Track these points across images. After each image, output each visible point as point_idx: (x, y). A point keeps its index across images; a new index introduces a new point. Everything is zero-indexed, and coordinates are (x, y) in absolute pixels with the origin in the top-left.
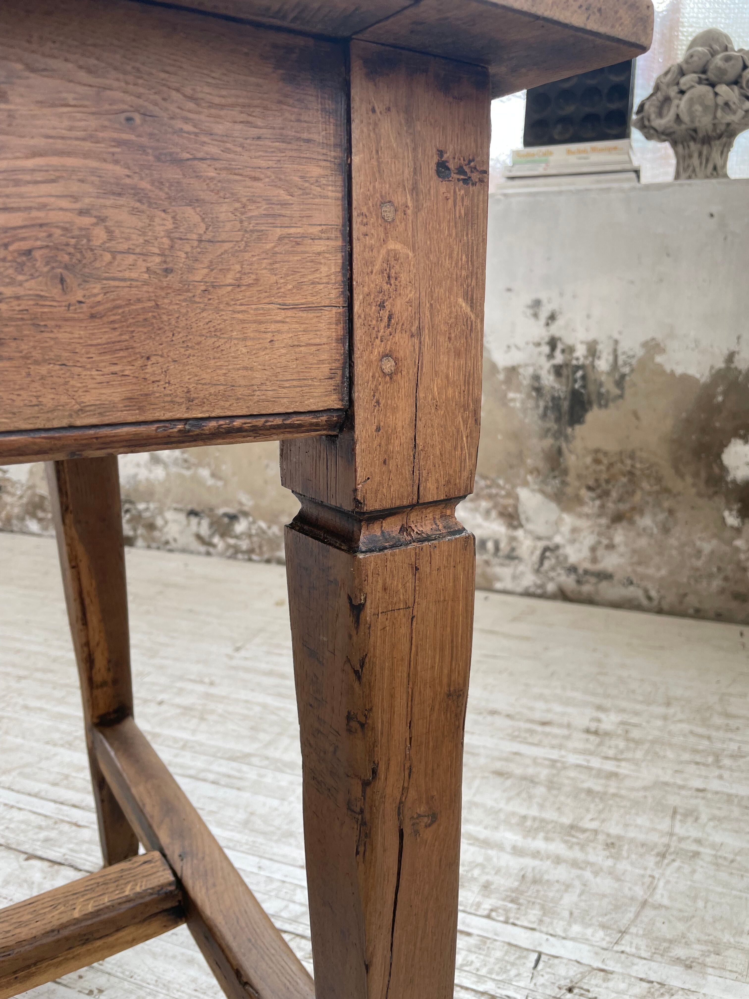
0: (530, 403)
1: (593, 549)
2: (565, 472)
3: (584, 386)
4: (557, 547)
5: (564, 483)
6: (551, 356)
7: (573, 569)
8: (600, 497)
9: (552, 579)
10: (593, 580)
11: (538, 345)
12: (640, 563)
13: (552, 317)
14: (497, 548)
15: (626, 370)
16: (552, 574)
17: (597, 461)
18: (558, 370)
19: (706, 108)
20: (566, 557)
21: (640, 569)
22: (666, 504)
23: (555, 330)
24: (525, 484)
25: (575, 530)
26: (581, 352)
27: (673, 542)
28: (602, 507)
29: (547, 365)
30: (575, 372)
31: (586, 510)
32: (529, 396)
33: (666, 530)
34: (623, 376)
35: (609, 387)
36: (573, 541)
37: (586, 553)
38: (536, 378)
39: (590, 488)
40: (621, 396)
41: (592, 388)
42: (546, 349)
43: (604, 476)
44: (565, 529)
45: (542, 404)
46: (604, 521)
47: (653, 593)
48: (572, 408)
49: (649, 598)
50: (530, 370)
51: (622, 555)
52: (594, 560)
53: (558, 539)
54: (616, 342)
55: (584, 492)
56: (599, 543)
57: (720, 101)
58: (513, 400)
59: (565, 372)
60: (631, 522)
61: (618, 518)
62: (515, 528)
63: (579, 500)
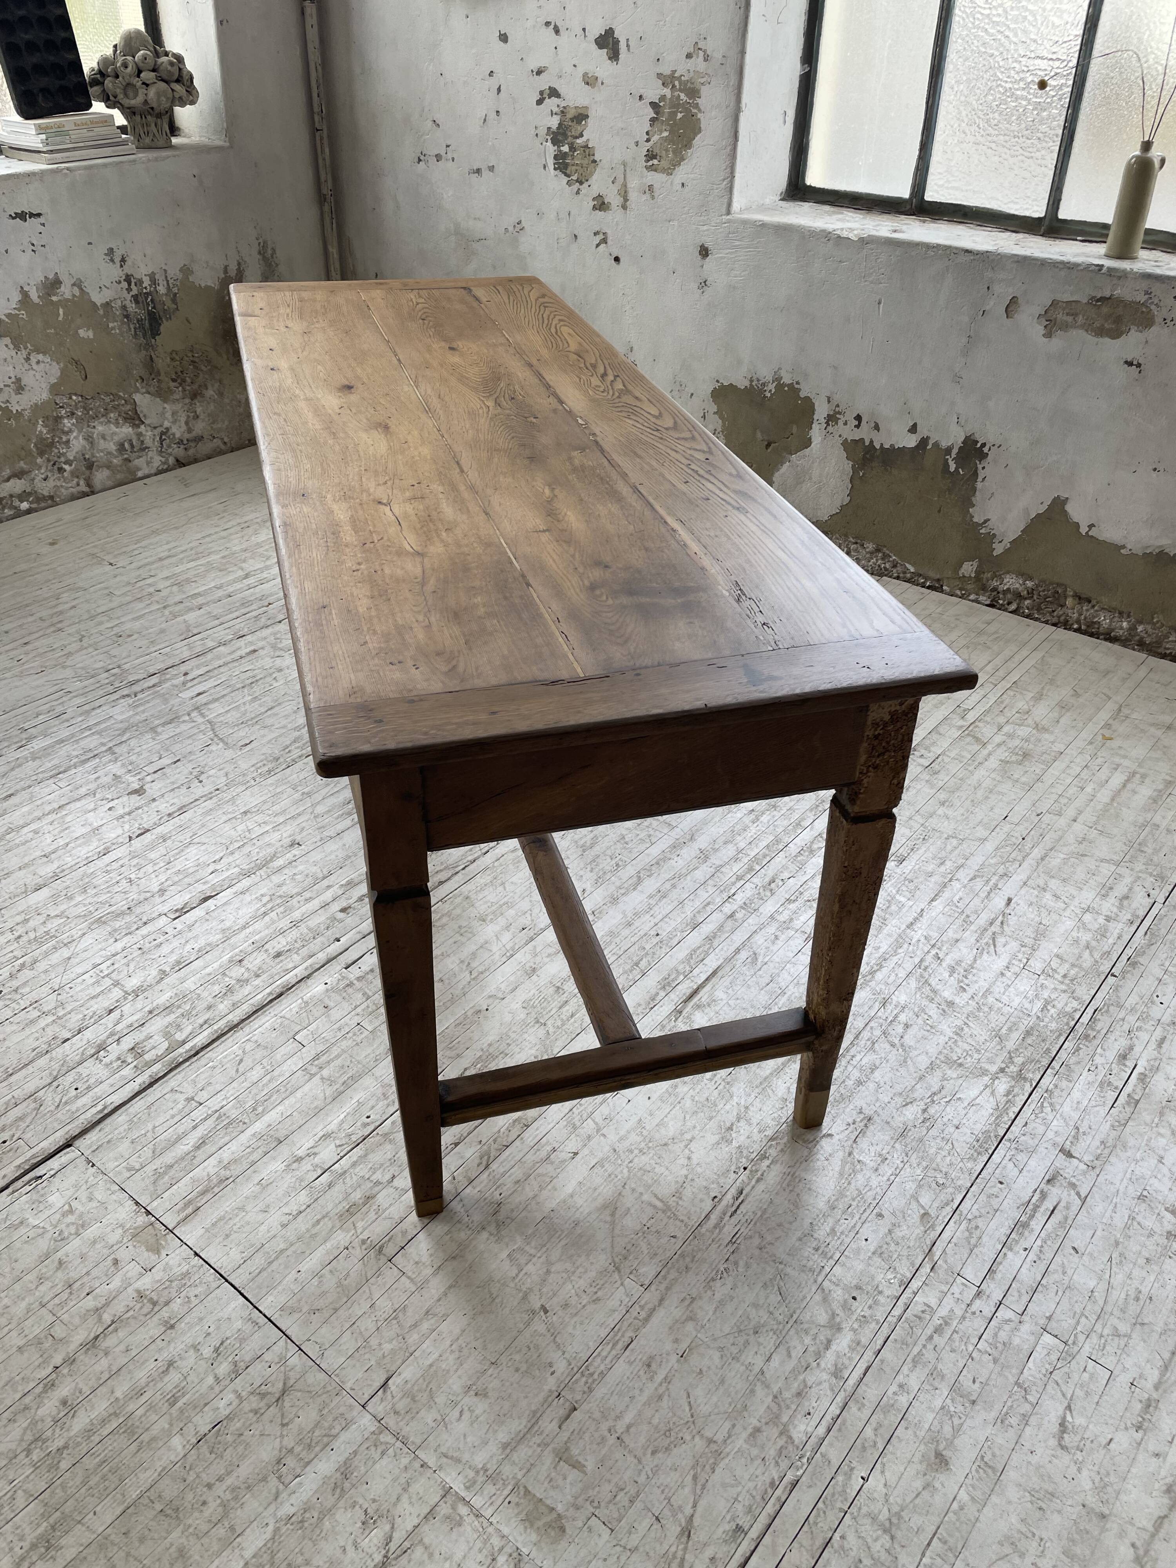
0: (125, 328)
1: (187, 423)
2: (159, 374)
3: (154, 308)
4: (167, 429)
5: (159, 381)
6: (129, 290)
7: (180, 442)
8: (181, 384)
9: (170, 454)
10: (193, 444)
11: (120, 282)
12: (213, 423)
13: (123, 260)
14: (132, 446)
15: (175, 290)
16: (170, 450)
17: (172, 359)
18: (135, 298)
19: (168, 99)
20: (174, 434)
21: (215, 426)
22: (217, 377)
23: (127, 269)
24: (137, 390)
25: (174, 414)
26: (146, 282)
27: (226, 401)
28: (184, 390)
29: (128, 297)
30: (146, 299)
31: (176, 396)
32: (123, 323)
33: (221, 394)
34: (175, 294)
35: (169, 304)
36: (174, 422)
37: (184, 428)
38: (124, 307)
39: (174, 380)
40: (177, 309)
41: (159, 307)
42: (125, 285)
43: (179, 369)
44: (168, 415)
45: (132, 326)
46: (187, 401)
47: (226, 440)
48: (151, 325)
49: (225, 443)
50: (119, 303)
51: (203, 420)
52: (190, 431)
53: (167, 424)
54: (165, 271)
55: (172, 384)
56: (188, 417)
57: (177, 95)
58: (113, 328)
59: (140, 299)
60: (203, 396)
61: (194, 396)
62: (138, 426)
63: (171, 392)
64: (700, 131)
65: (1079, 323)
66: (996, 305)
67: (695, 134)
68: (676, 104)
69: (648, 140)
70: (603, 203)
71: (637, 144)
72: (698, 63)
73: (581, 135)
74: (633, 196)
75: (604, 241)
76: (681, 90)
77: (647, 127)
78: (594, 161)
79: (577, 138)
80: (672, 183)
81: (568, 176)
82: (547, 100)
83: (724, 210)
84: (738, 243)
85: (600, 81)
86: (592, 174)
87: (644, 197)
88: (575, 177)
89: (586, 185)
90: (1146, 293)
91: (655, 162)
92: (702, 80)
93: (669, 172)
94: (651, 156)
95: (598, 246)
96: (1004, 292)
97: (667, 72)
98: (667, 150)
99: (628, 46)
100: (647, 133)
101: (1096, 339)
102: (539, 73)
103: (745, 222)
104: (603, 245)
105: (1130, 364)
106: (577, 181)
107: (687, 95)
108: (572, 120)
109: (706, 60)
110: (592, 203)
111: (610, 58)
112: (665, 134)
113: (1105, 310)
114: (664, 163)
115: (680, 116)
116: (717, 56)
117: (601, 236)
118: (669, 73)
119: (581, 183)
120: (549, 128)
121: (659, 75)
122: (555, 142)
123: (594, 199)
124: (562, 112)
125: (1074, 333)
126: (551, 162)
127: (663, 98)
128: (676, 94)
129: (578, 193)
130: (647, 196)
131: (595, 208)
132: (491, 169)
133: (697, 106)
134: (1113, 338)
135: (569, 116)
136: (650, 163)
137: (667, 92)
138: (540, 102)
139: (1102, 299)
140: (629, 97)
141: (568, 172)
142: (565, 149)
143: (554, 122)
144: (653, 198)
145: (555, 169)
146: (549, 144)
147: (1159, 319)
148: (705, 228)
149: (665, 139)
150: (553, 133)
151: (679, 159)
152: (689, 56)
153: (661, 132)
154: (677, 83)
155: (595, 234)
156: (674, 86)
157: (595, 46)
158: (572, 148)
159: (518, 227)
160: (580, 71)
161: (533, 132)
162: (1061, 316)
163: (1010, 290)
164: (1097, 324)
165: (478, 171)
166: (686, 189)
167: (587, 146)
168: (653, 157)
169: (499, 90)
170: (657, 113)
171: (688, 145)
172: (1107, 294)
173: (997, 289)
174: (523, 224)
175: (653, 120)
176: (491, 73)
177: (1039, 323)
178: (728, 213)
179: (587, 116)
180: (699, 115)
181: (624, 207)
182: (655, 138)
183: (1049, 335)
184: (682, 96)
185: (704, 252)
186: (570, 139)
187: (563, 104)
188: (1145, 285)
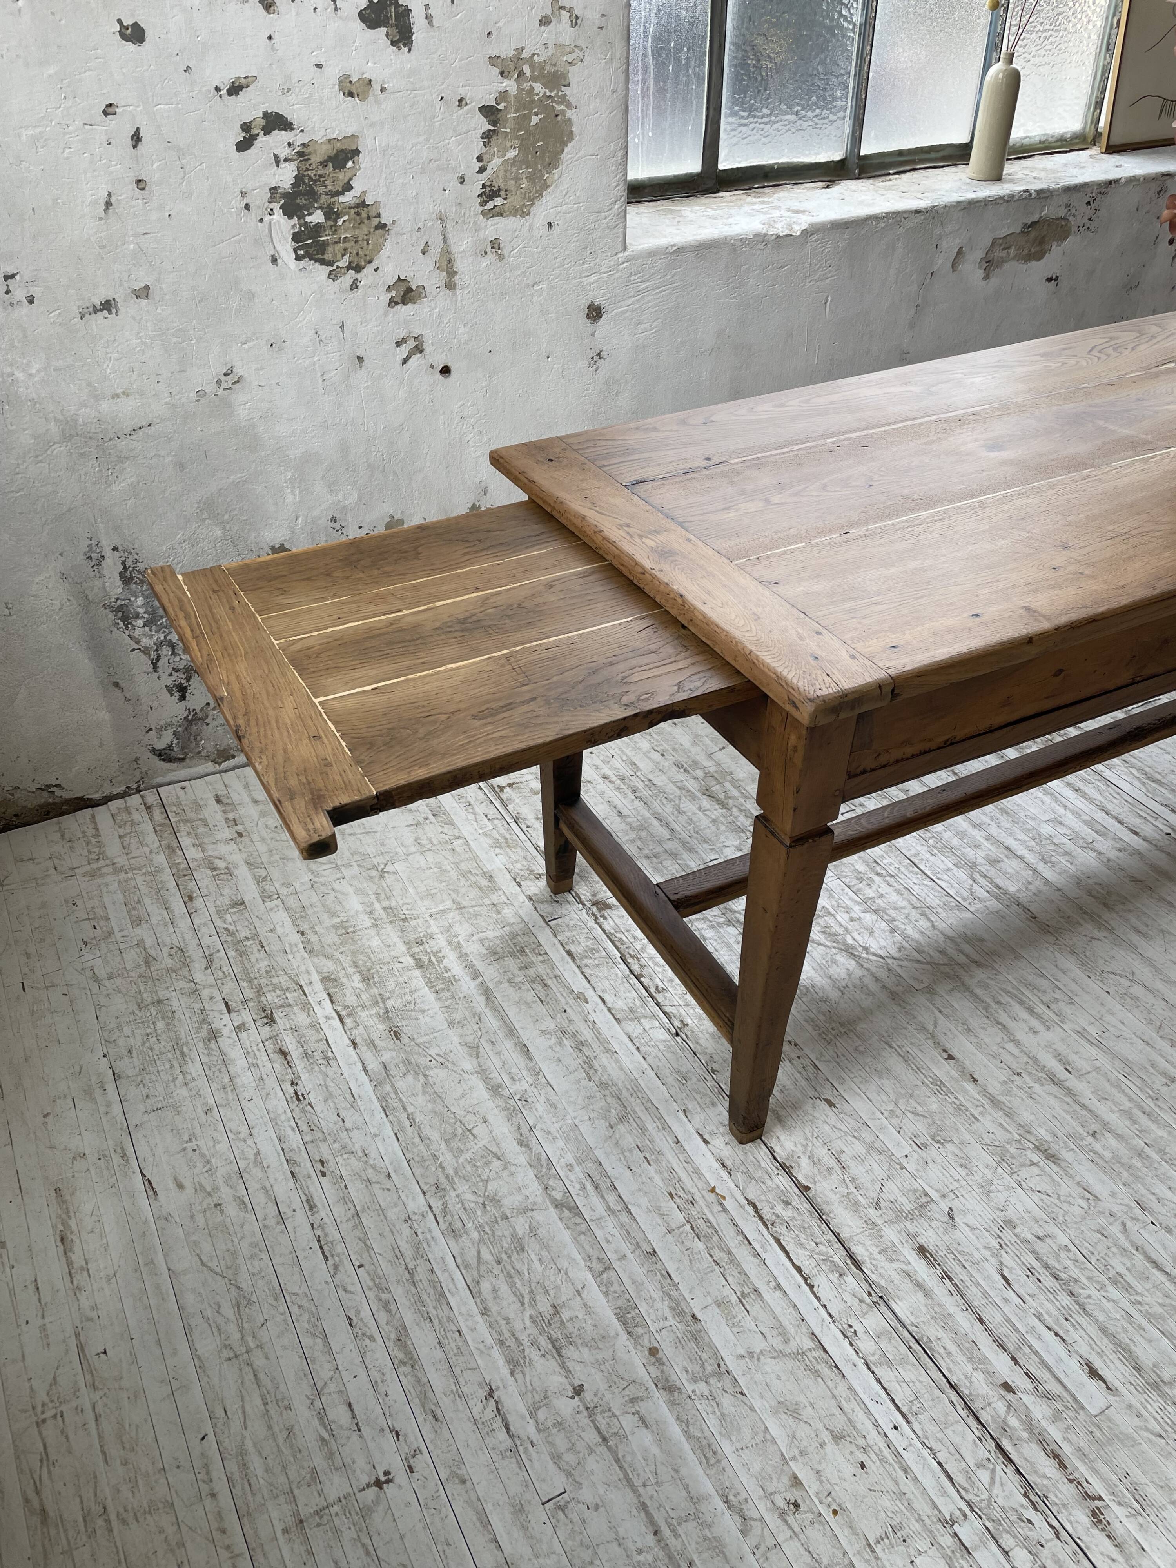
64: (571, 136)
65: (1012, 255)
66: (942, 261)
67: (564, 144)
68: (526, 102)
69: (482, 170)
70: (409, 290)
71: (462, 180)
72: (562, 29)
73: (348, 187)
74: (462, 265)
75: (419, 349)
76: (534, 79)
77: (478, 147)
78: (382, 226)
79: (338, 193)
80: (530, 229)
81: (329, 263)
82: (262, 139)
83: (620, 246)
84: (643, 285)
85: (376, 87)
86: (378, 249)
87: (486, 261)
88: (343, 263)
89: (368, 270)
90: (1067, 206)
91: (498, 201)
92: (570, 58)
93: (522, 212)
94: (489, 193)
95: (405, 361)
96: (950, 245)
97: (506, 51)
98: (517, 179)
99: (429, 17)
100: (479, 159)
101: (1025, 266)
102: (235, 89)
103: (652, 254)
104: (415, 359)
105: (1049, 280)
106: (349, 267)
107: (545, 85)
108: (324, 164)
109: (574, 25)
110: (385, 297)
111: (393, 43)
112: (512, 154)
113: (1033, 235)
114: (515, 200)
115: (535, 120)
116: (591, 16)
117: (411, 344)
118: (512, 53)
119: (358, 269)
120: (274, 190)
121: (493, 60)
122: (288, 211)
123: (389, 289)
124: (300, 154)
125: (1007, 266)
126: (286, 250)
127: (503, 96)
128: (526, 86)
129: (354, 286)
130: (491, 257)
131: (392, 302)
132: (143, 293)
133: (564, 100)
134: (1039, 260)
135: (316, 159)
136: (490, 205)
137: (510, 85)
138: (244, 145)
139: (1034, 224)
140: (438, 104)
141: (328, 256)
142: (317, 217)
143: (286, 176)
144: (501, 257)
145: (298, 258)
146: (278, 216)
147: (1074, 229)
148: (592, 279)
149: (513, 161)
150: (285, 195)
151: (539, 187)
152: (545, 21)
153: (504, 151)
154: (526, 69)
155: (398, 344)
156: (521, 74)
157: (359, 25)
158: (331, 214)
159: (228, 382)
160: (333, 73)
161: (237, 203)
162: (998, 253)
163: (957, 241)
164: (1026, 251)
165: (107, 306)
166: (555, 231)
167: (363, 204)
168: (495, 194)
169: (136, 138)
170: (494, 123)
171: (553, 162)
172: (1036, 218)
173: (944, 244)
174: (239, 371)
175: (487, 136)
176: (109, 110)
177: (980, 268)
178: (625, 249)
179: (357, 152)
180: (569, 113)
181: (450, 286)
182: (495, 163)
183: (987, 277)
184: (538, 88)
185: (595, 313)
186: (324, 200)
187: (299, 140)
188: (1065, 199)
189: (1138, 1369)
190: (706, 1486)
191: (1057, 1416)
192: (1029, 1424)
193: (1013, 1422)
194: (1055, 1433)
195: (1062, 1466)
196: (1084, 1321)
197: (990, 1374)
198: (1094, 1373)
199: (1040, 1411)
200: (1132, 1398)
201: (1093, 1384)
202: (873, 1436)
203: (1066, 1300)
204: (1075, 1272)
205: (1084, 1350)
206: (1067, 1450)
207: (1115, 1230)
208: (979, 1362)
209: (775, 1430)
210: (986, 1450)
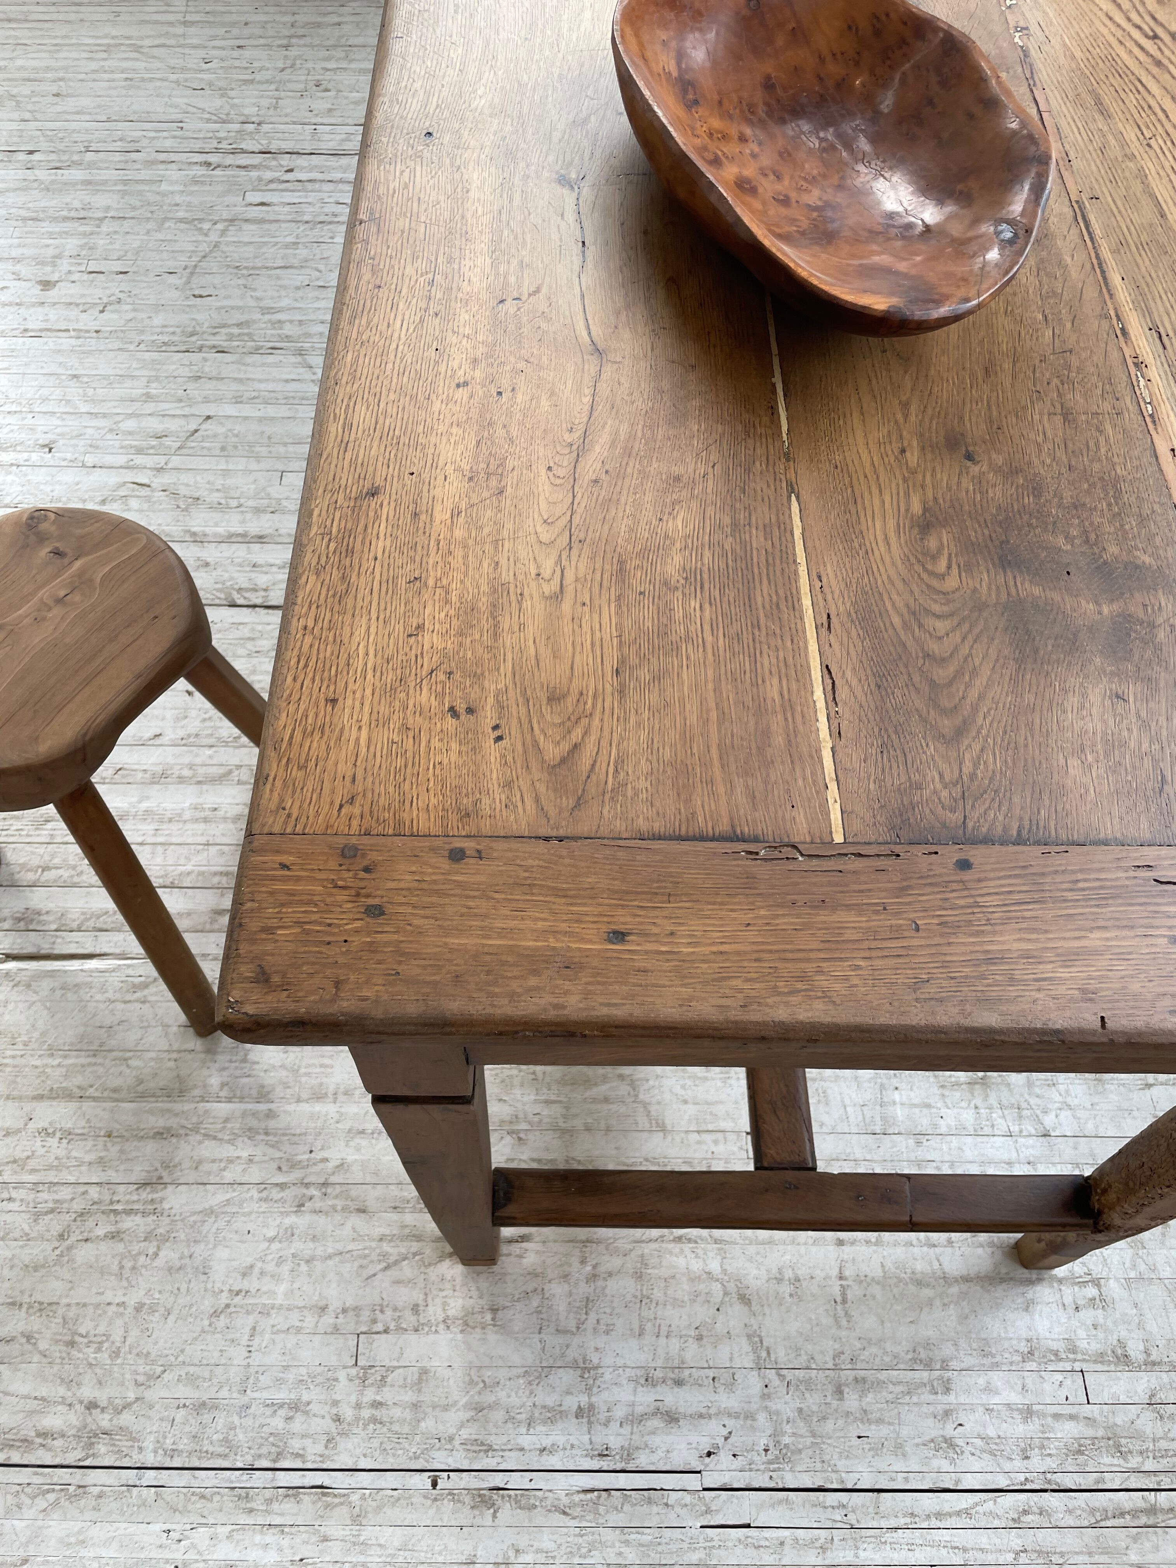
189: (246, 220)
190: (353, 66)
191: (260, 179)
192: (268, 168)
193: (274, 163)
194: (254, 174)
195: (239, 167)
196: (289, 217)
197: (302, 168)
198: (263, 204)
199: (268, 175)
200: (239, 209)
201: (258, 200)
202: (319, 120)
203: (306, 218)
204: (316, 232)
205: (276, 208)
206: (243, 173)
207: (322, 267)
208: (311, 169)
209: (355, 94)
210: (273, 148)
